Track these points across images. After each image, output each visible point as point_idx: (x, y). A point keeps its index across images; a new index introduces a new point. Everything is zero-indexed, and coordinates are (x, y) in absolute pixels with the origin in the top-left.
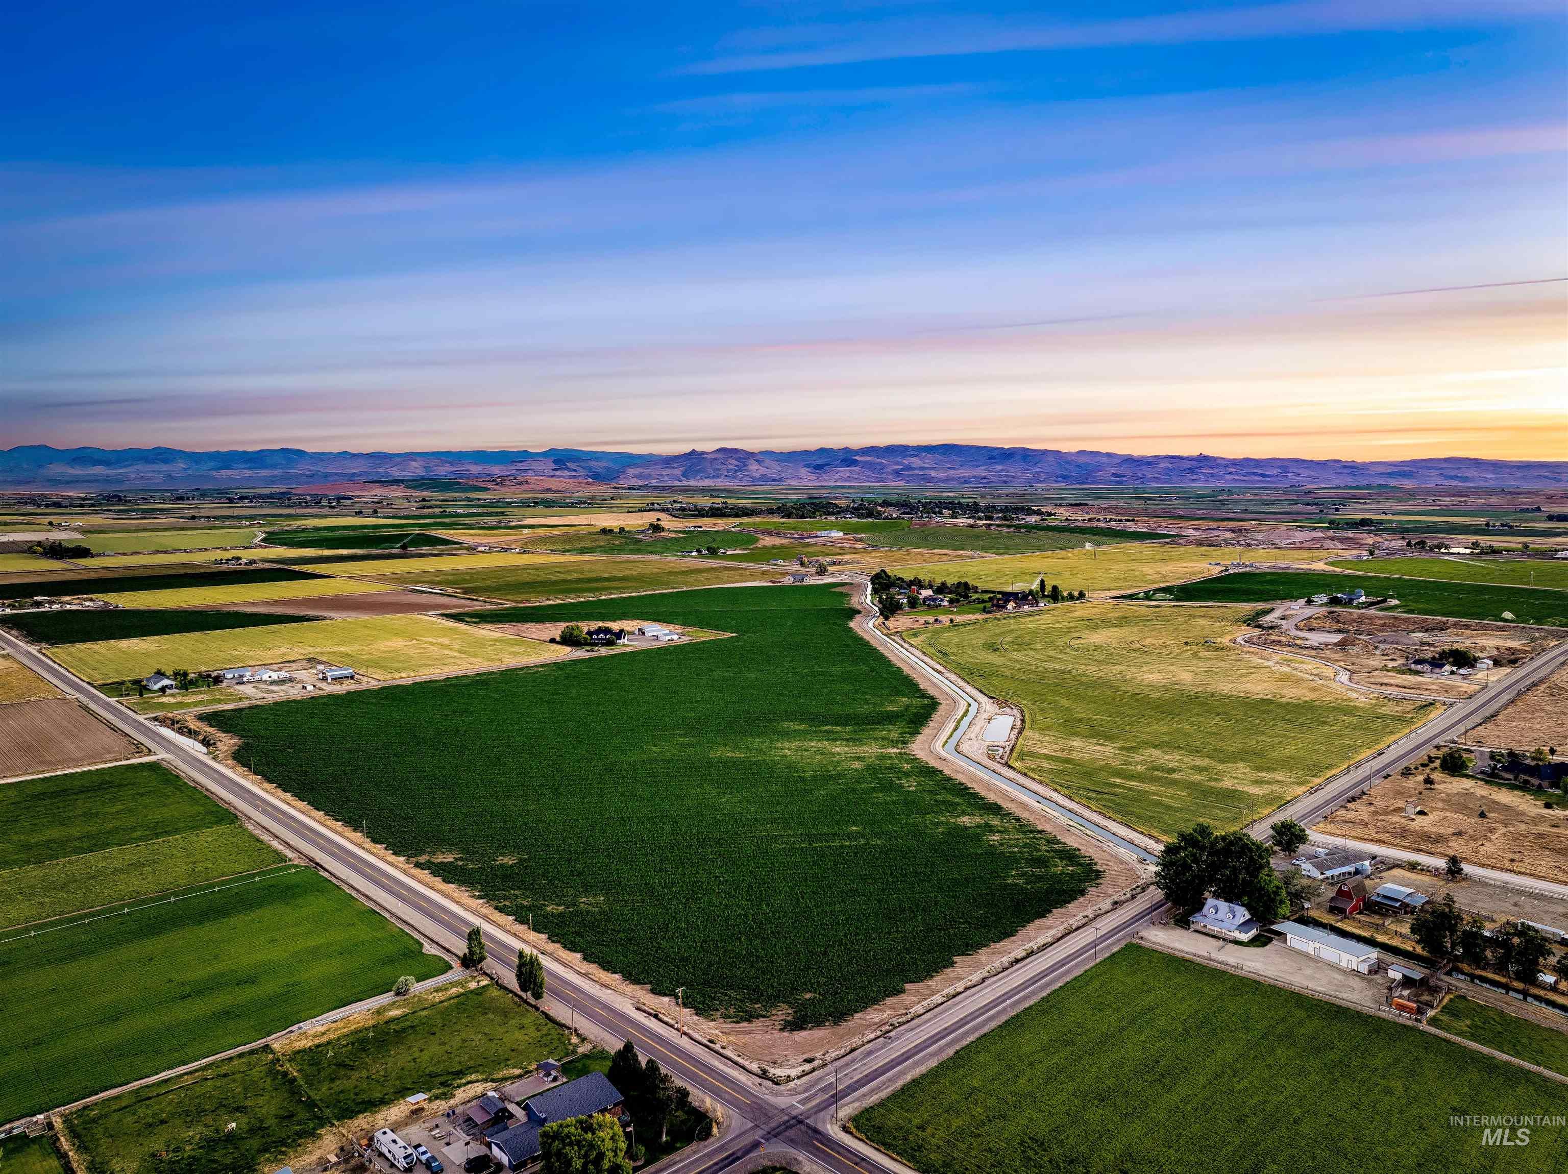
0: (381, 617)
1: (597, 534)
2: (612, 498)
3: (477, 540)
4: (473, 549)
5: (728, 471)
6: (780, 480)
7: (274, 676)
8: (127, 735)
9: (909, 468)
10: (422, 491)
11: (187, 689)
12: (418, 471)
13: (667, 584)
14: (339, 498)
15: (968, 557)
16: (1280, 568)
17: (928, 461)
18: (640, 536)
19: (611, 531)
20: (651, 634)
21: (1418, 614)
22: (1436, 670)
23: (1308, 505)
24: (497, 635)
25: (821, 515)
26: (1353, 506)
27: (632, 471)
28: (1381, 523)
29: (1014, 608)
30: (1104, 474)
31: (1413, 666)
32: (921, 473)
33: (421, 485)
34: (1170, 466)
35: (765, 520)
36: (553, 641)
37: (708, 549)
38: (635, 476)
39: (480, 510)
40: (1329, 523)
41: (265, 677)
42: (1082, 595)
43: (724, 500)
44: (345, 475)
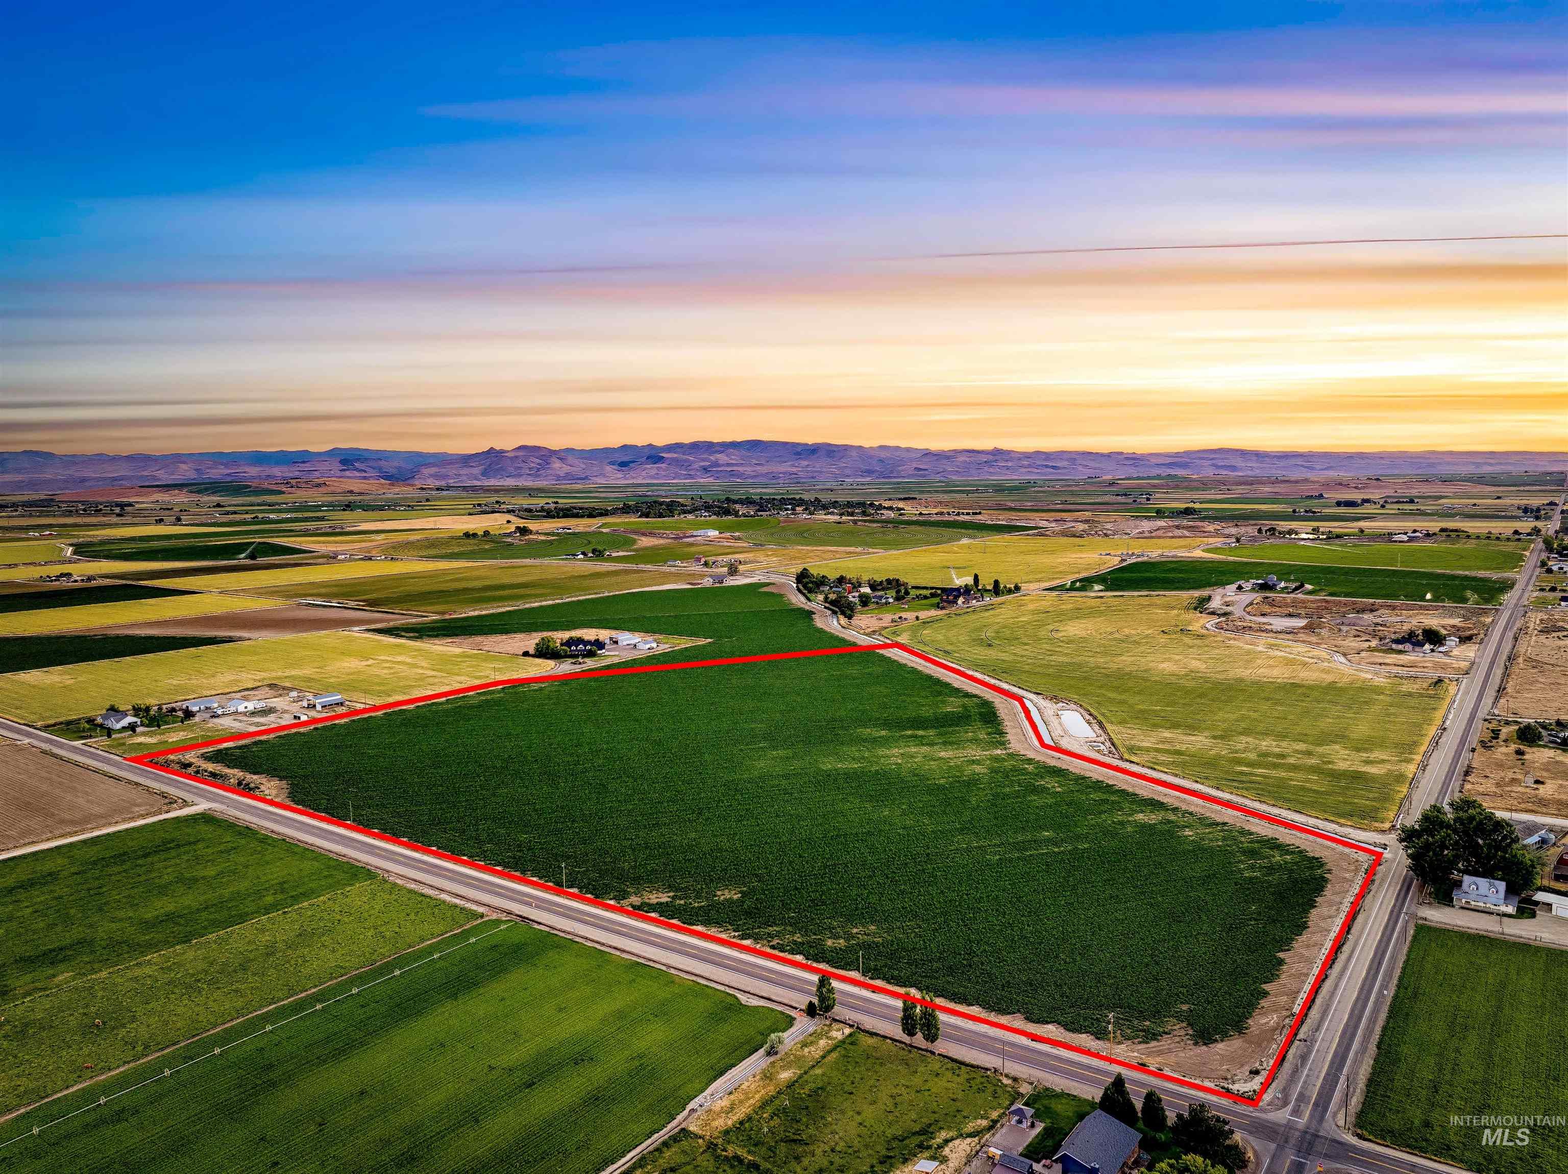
0: (304, 635)
1: (459, 538)
2: (428, 500)
3: (332, 548)
4: (332, 558)
5: (530, 469)
6: (586, 478)
7: (251, 706)
8: (137, 784)
9: (716, 464)
10: (208, 495)
11: (159, 726)
12: (188, 473)
13: (585, 590)
14: (122, 506)
15: (859, 554)
16: (1168, 557)
17: (734, 457)
18: (509, 540)
19: (475, 535)
20: (625, 643)
21: (1345, 596)
22: (1417, 649)
23: (1118, 495)
24: (458, 651)
25: (679, 514)
26: (1158, 496)
27: (427, 471)
28: (1201, 511)
29: (963, 603)
30: (909, 468)
31: (1394, 646)
32: (729, 469)
33: (206, 489)
34: (967, 459)
35: (627, 520)
36: (526, 654)
37: (594, 551)
38: (431, 476)
39: (294, 515)
40: (1157, 513)
41: (241, 709)
42: (1017, 588)
43: (555, 500)
44: (105, 479)
